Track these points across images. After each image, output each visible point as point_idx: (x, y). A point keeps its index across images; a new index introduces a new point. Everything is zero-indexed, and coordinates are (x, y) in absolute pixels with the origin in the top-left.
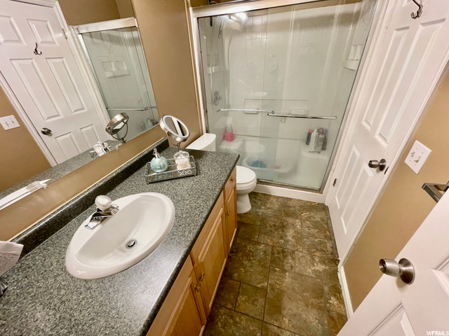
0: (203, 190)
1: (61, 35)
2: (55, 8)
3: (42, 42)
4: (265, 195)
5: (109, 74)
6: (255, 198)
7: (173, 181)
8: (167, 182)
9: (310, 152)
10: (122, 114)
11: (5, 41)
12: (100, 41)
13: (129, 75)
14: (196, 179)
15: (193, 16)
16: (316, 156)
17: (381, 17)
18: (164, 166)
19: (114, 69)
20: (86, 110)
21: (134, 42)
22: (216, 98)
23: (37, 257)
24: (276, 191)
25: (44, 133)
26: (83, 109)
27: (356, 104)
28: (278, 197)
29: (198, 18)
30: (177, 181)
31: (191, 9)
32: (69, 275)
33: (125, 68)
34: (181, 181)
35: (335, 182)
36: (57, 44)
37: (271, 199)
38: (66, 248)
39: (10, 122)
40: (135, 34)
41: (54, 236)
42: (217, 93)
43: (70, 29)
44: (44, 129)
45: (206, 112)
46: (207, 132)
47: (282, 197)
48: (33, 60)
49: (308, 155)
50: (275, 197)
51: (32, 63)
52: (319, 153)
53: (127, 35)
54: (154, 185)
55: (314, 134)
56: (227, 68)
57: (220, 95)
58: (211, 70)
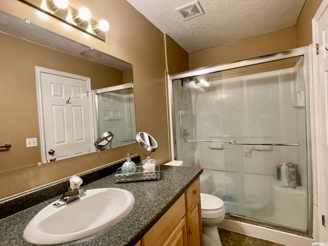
0: (164, 190)
1: (86, 94)
2: (87, 81)
3: (74, 97)
4: (239, 234)
5: (107, 118)
6: (227, 237)
7: (138, 183)
8: (132, 184)
9: (284, 187)
10: (109, 132)
11: (54, 95)
12: (107, 99)
13: (121, 120)
14: (159, 182)
15: (169, 79)
16: (292, 191)
17: (311, 67)
18: (133, 169)
19: (112, 115)
20: (84, 140)
21: (129, 100)
22: (185, 134)
23: (4, 224)
24: (251, 230)
25: (50, 153)
26: (82, 139)
27: (315, 131)
28: (255, 239)
29: (173, 80)
30: (142, 183)
31: (168, 76)
32: (23, 239)
33: (119, 116)
34: (145, 183)
35: (323, 219)
36: (81, 99)
37: (247, 240)
38: (30, 220)
39: (32, 142)
40: (132, 96)
41: (25, 211)
42: (185, 131)
43: (92, 92)
44: (51, 150)
45: (175, 142)
46: (175, 159)
47: (260, 240)
48: (64, 107)
49: (283, 190)
50: (251, 238)
51: (63, 108)
52: (295, 188)
53: (125, 96)
54: (121, 185)
55: (284, 169)
56: (194, 114)
57: (188, 132)
58: (181, 113)
